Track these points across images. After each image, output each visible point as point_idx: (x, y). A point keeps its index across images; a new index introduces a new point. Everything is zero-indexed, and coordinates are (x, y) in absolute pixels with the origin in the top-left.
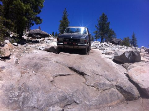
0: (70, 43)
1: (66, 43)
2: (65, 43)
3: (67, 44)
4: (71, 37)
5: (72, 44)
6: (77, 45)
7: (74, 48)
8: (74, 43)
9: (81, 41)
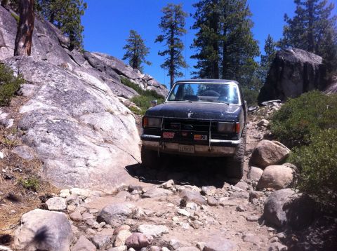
0: (185, 134)
1: (170, 135)
2: (166, 135)
3: (175, 138)
4: (189, 115)
5: (190, 141)
6: (207, 143)
7: (196, 152)
8: (197, 137)
9: (221, 129)
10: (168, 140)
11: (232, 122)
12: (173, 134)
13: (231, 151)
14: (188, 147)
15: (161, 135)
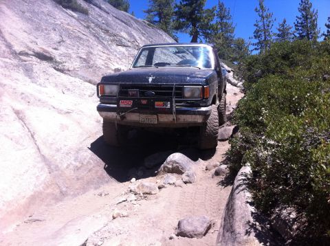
0: (144, 102)
3: (133, 106)
5: (150, 109)
7: (159, 123)
8: (158, 105)
9: (187, 94)
10: (125, 110)
11: (200, 85)
12: (131, 102)
13: (199, 119)
14: (150, 117)
15: (118, 104)
